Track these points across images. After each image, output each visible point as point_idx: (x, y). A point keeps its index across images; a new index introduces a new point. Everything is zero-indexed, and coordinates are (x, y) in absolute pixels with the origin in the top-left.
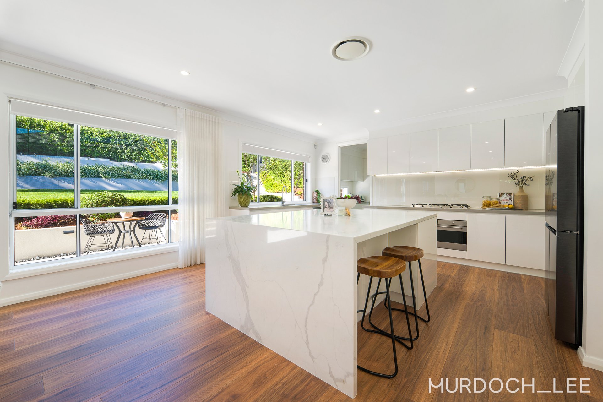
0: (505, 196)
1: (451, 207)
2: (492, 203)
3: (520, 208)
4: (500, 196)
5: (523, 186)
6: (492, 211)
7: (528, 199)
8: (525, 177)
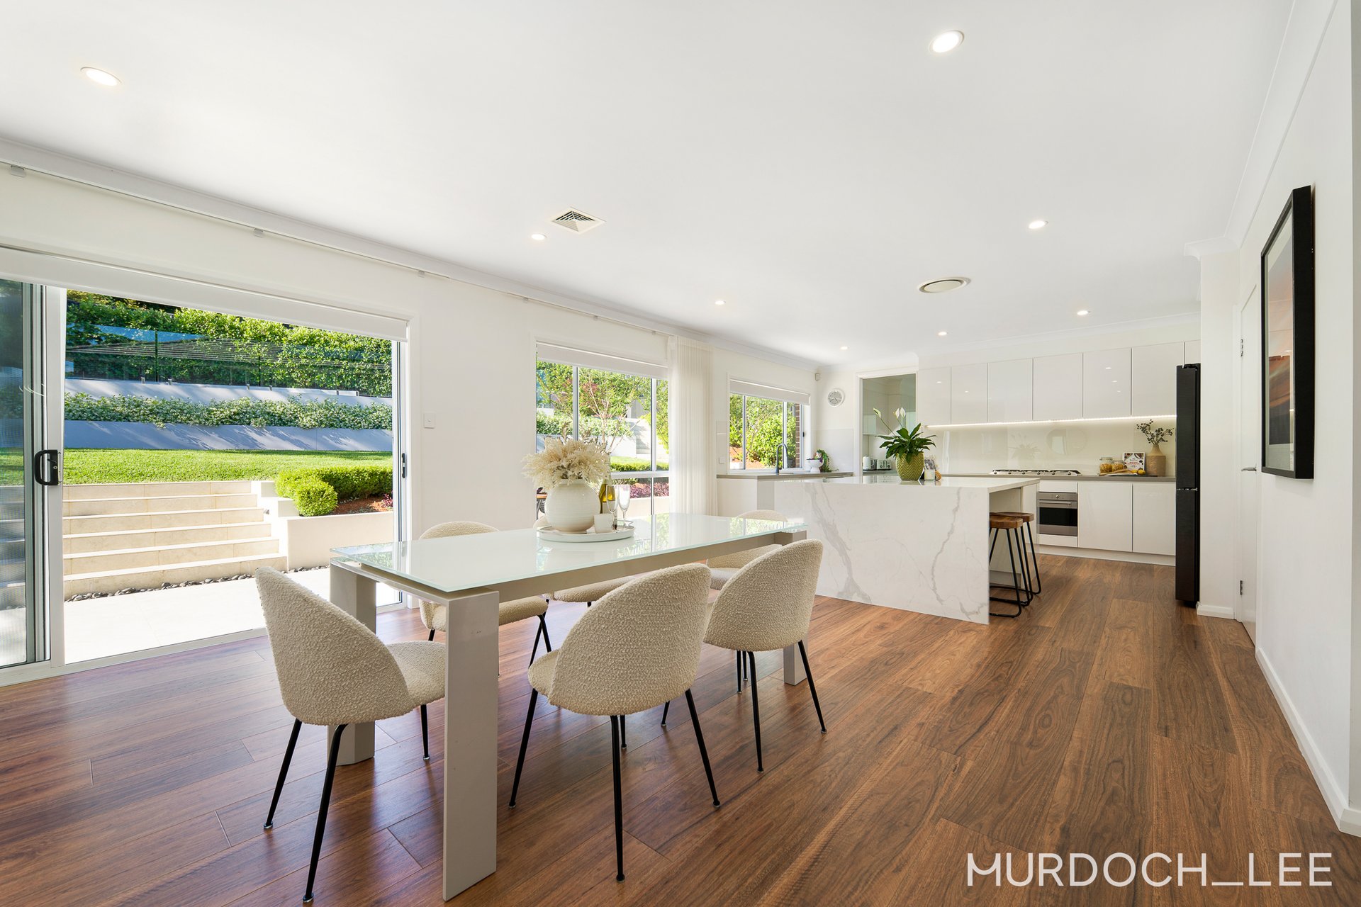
0: (1133, 457)
1: (1053, 475)
2: (1113, 468)
3: (1155, 473)
4: (1126, 457)
5: (1158, 442)
6: (1114, 478)
7: (1165, 461)
8: (1162, 430)
